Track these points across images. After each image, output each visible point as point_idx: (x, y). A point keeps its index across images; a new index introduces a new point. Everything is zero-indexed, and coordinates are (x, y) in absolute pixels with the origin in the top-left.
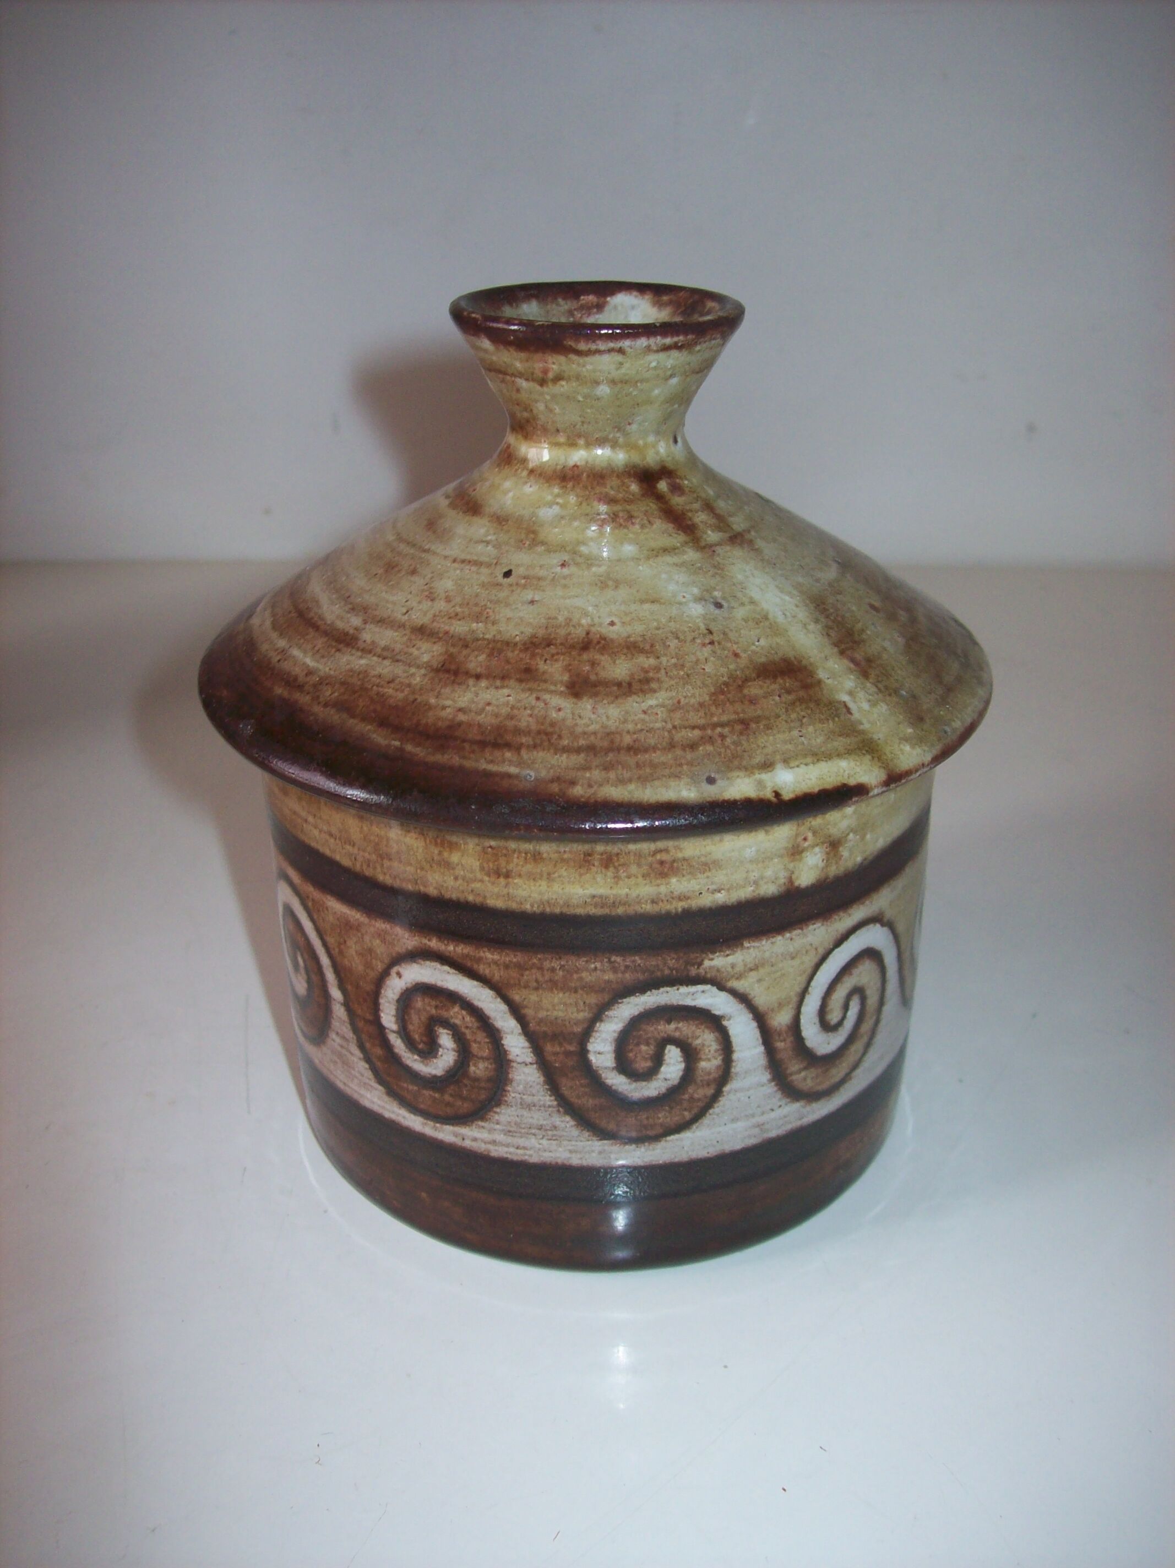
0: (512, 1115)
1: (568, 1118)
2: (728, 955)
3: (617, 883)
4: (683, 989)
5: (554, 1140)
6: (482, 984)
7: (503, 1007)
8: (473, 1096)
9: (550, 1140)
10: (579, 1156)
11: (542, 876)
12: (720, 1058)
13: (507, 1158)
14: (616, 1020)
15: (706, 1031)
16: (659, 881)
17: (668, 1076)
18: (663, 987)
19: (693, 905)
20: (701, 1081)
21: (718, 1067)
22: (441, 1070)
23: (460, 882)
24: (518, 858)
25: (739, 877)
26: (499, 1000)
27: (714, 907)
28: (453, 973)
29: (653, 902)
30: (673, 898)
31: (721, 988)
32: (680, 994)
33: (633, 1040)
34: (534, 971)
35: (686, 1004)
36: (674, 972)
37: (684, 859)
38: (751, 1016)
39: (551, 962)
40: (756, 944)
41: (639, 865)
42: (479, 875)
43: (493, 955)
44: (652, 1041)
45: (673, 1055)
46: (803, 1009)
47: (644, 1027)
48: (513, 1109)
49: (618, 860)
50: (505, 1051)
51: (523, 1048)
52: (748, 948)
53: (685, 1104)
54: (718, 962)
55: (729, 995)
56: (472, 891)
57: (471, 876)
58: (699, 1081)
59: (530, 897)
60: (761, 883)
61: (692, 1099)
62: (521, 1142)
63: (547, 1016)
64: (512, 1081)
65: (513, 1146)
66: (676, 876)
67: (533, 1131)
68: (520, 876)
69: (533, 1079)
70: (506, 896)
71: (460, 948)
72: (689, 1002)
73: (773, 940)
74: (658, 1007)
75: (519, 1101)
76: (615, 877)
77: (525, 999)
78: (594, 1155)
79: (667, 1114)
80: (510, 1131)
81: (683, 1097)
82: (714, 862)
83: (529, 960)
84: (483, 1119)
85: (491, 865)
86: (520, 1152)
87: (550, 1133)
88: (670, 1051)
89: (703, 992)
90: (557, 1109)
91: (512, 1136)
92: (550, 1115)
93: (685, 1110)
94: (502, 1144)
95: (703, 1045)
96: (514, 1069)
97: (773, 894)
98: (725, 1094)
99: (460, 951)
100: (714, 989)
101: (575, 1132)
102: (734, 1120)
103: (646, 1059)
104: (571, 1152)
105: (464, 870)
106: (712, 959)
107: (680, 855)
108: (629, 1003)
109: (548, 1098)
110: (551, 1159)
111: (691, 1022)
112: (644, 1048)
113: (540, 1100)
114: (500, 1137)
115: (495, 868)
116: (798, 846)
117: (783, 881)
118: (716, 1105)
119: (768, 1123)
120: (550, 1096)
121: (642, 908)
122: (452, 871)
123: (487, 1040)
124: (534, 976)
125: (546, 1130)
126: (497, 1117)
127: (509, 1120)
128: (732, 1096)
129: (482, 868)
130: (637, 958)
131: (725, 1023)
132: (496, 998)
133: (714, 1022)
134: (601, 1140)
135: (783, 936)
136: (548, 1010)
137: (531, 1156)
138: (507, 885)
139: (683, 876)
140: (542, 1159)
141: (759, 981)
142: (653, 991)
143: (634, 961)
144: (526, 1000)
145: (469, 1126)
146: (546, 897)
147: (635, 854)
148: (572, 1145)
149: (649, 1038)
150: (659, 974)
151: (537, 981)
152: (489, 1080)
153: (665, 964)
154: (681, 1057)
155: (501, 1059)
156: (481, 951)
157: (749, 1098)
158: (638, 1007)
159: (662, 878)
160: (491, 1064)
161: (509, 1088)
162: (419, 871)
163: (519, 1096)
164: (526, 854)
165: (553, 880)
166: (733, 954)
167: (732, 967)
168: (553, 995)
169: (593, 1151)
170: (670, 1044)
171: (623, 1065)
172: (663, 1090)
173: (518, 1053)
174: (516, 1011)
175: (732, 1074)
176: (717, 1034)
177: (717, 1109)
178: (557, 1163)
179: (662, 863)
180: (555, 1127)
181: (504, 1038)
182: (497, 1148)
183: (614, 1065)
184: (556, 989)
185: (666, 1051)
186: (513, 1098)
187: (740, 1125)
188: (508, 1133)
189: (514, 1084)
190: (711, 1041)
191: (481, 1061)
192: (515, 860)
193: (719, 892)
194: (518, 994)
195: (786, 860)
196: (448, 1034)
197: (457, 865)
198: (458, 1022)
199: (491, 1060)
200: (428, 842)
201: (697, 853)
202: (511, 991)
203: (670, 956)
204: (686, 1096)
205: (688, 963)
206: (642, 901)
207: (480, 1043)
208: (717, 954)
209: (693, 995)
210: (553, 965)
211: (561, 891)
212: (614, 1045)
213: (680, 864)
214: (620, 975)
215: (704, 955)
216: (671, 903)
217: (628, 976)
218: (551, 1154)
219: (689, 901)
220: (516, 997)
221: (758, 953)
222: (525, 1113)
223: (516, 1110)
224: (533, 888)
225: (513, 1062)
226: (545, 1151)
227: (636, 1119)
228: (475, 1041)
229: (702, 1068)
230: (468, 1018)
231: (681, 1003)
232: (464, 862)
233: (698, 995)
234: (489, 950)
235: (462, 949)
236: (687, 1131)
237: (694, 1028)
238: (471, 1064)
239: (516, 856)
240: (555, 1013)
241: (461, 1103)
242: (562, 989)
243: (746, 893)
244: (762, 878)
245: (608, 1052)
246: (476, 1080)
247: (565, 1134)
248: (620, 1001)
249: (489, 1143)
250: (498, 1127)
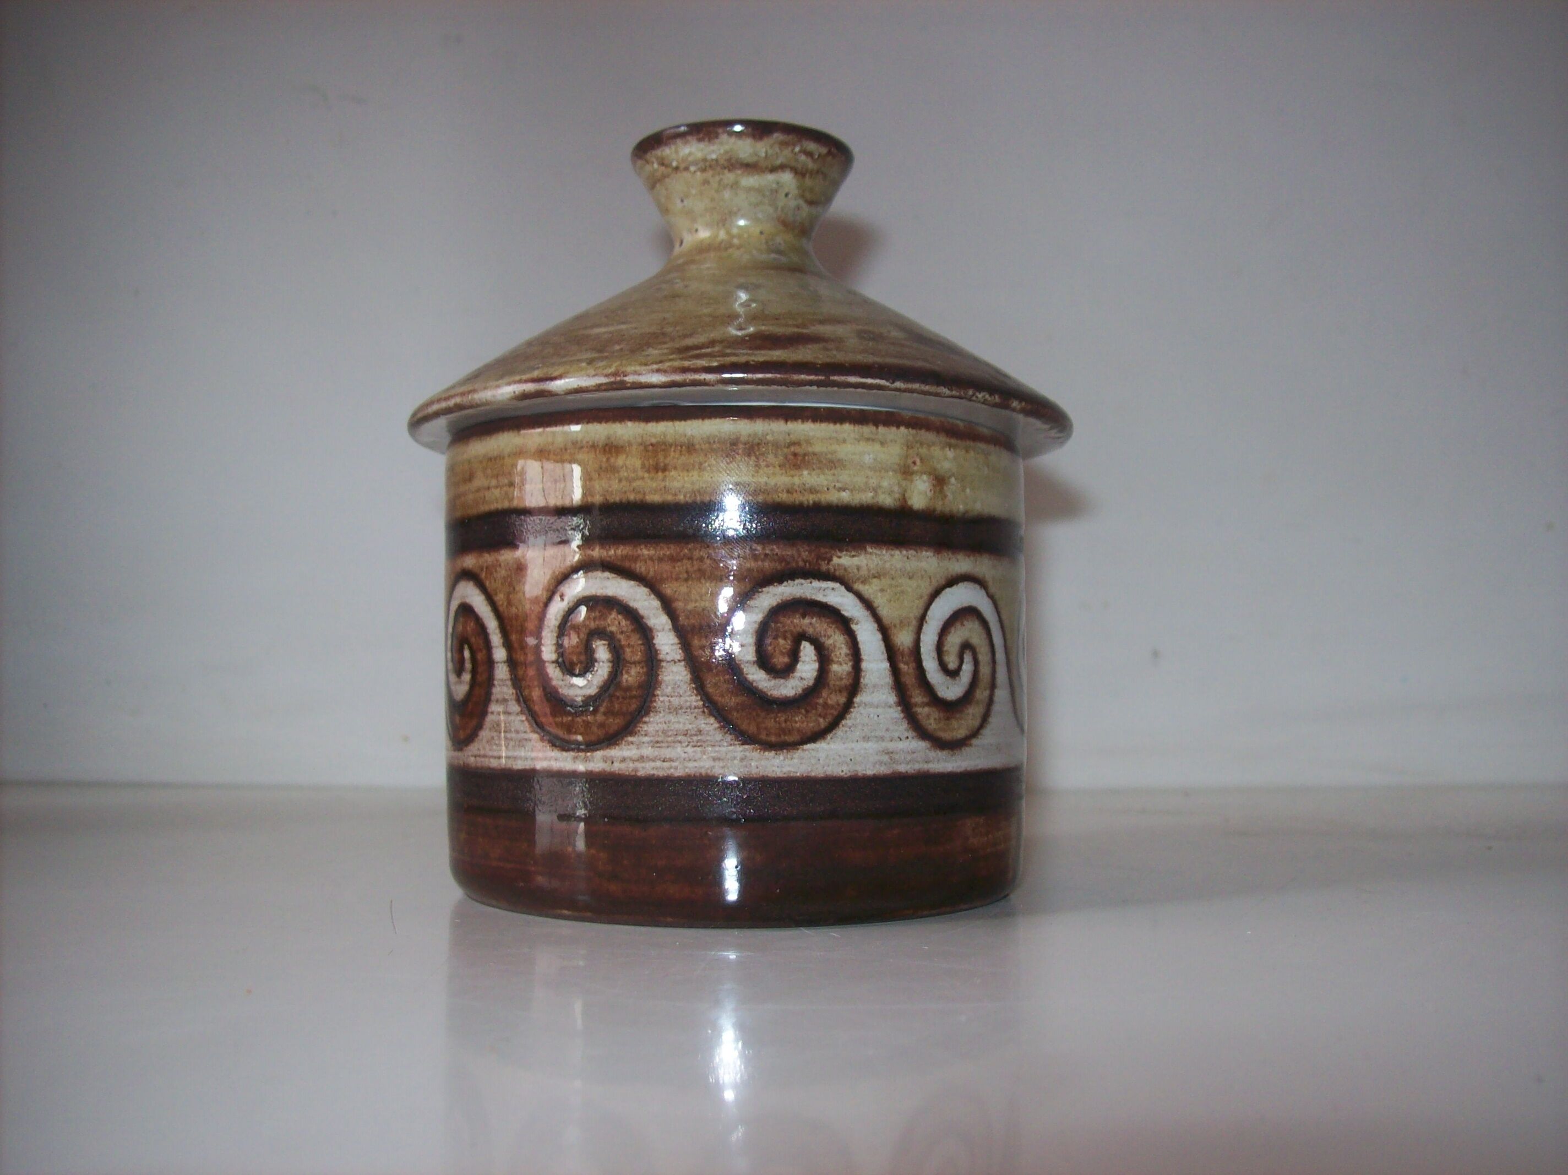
0: (660, 723)
1: (712, 720)
2: (853, 556)
3: (757, 472)
4: (816, 584)
5: (699, 746)
6: (637, 583)
7: (656, 603)
8: (624, 709)
9: (695, 746)
10: (721, 764)
11: (694, 465)
12: (850, 664)
13: (654, 775)
14: (757, 610)
15: (837, 632)
16: (792, 472)
17: (804, 675)
18: (798, 578)
19: (822, 499)
20: (834, 685)
21: (849, 673)
22: (595, 687)
23: (624, 483)
24: (674, 451)
25: (860, 480)
26: (653, 596)
27: (840, 505)
28: (613, 578)
29: (788, 492)
30: (805, 490)
31: (849, 589)
32: (813, 587)
33: (772, 632)
34: (685, 561)
35: (818, 599)
36: (807, 564)
37: (815, 454)
38: (876, 625)
39: (700, 550)
40: (878, 552)
41: (776, 456)
42: (640, 473)
43: (649, 550)
44: (789, 635)
45: (807, 650)
46: (922, 637)
47: (782, 619)
48: (661, 715)
49: (759, 449)
50: (656, 651)
51: (672, 645)
52: (871, 554)
53: (820, 709)
54: (845, 561)
55: (856, 598)
56: (634, 490)
57: (633, 475)
58: (831, 686)
59: (683, 487)
60: (880, 491)
61: (825, 705)
62: (667, 753)
63: (695, 607)
64: (661, 684)
65: (660, 759)
66: (807, 469)
67: (679, 738)
68: (675, 468)
69: (681, 678)
70: (663, 489)
71: (620, 550)
72: (820, 597)
73: (893, 552)
74: (794, 599)
75: (667, 704)
76: (756, 466)
77: (676, 591)
78: (736, 762)
79: (804, 718)
80: (657, 742)
81: (818, 701)
82: (839, 460)
83: (681, 551)
84: (632, 733)
85: (651, 461)
86: (666, 765)
87: (695, 738)
88: (804, 647)
89: (833, 589)
90: (701, 710)
91: (659, 747)
92: (695, 717)
93: (820, 716)
94: (650, 759)
95: (835, 646)
96: (663, 670)
97: (889, 505)
98: (856, 705)
99: (620, 553)
100: (843, 588)
101: (719, 736)
102: (866, 739)
103: (782, 654)
104: (714, 759)
105: (627, 471)
106: (840, 557)
107: (810, 449)
108: (768, 592)
109: (694, 698)
110: (695, 770)
111: (823, 619)
112: (781, 641)
113: (686, 701)
114: (647, 751)
115: (655, 463)
116: (909, 467)
117: (897, 496)
118: (848, 716)
119: (897, 753)
120: (696, 695)
121: (778, 497)
122: (616, 475)
123: (640, 642)
124: (684, 567)
125: (692, 735)
126: (645, 727)
127: (657, 729)
128: (861, 709)
129: (643, 466)
130: (775, 547)
131: (854, 627)
132: (650, 595)
133: (844, 624)
134: (743, 744)
135: (901, 552)
136: (696, 601)
137: (676, 768)
138: (664, 480)
139: (814, 470)
140: (687, 770)
141: (882, 590)
142: (789, 582)
143: (772, 550)
144: (677, 593)
145: (618, 745)
146: (696, 487)
147: (773, 445)
148: (716, 752)
149: (786, 632)
150: (794, 565)
151: (687, 572)
152: (640, 686)
153: (800, 555)
154: (815, 655)
155: (652, 661)
156: (639, 550)
157: (878, 716)
158: (776, 597)
159: (796, 469)
160: (642, 668)
161: (658, 692)
162: (588, 483)
163: (667, 699)
164: (681, 447)
165: (704, 469)
166: (858, 556)
167: (858, 569)
168: (700, 585)
169: (735, 758)
170: (806, 641)
171: (763, 661)
172: (800, 691)
173: (668, 651)
174: (668, 606)
175: (862, 685)
176: (846, 636)
177: (847, 722)
178: (701, 774)
179: (795, 455)
180: (700, 732)
181: (656, 637)
182: (643, 765)
183: (755, 659)
184: (704, 578)
185: (802, 647)
186: (662, 702)
187: (872, 746)
188: (656, 744)
189: (663, 686)
190: (842, 643)
191: (633, 666)
192: (672, 454)
193: (844, 491)
194: (670, 587)
195: (899, 476)
196: (604, 645)
197: (622, 467)
198: (613, 629)
199: (643, 664)
200: (598, 452)
201: (824, 449)
202: (664, 586)
203: (803, 548)
204: (821, 701)
205: (819, 557)
206: (779, 490)
207: (633, 646)
208: (844, 553)
209: (824, 590)
210: (701, 553)
211: (710, 479)
212: (754, 637)
213: (810, 458)
214: (760, 563)
215: (833, 552)
216: (804, 495)
217: (766, 564)
218: (695, 764)
219: (819, 495)
220: (668, 589)
221: (880, 562)
222: (672, 718)
223: (664, 716)
224: (686, 479)
225: (663, 661)
226: (690, 760)
227: (775, 721)
228: (629, 645)
229: (834, 672)
230: (624, 623)
231: (814, 597)
232: (628, 462)
233: (828, 592)
234: (646, 546)
235: (622, 551)
236: (823, 741)
237: (825, 626)
238: (624, 672)
239: (672, 449)
240: (703, 604)
241: (612, 720)
242: (709, 578)
243: (866, 498)
244: (880, 487)
245: (750, 645)
246: (628, 689)
247: (708, 738)
248: (760, 590)
249: (638, 760)
250: (646, 739)
